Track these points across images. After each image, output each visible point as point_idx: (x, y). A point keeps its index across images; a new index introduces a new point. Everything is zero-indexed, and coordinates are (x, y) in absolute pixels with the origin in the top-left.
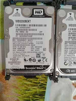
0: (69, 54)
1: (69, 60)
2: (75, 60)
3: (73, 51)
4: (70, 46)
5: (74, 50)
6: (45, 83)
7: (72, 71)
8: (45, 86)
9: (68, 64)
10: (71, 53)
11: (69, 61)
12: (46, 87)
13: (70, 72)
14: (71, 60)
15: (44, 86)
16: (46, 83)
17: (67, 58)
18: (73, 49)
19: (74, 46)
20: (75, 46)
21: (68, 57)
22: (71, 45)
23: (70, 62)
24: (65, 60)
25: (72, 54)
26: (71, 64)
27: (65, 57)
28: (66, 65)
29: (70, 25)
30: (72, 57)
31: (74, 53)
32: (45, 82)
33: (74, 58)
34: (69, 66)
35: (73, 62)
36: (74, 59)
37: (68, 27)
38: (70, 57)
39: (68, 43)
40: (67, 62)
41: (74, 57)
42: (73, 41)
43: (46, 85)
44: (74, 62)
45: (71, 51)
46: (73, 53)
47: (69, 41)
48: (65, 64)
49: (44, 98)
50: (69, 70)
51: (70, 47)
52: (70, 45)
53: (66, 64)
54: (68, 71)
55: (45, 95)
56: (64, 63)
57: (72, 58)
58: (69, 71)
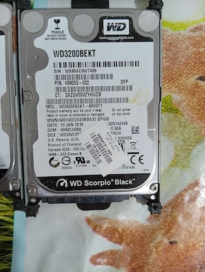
0: (61, 135)
1: (62, 152)
2: (78, 152)
3: (72, 127)
4: (62, 113)
5: (74, 125)
6: (8, 219)
7: (73, 183)
8: (10, 227)
9: (61, 163)
10: (68, 132)
11: (62, 154)
12: (13, 229)
13: (66, 186)
14: (67, 152)
15: (7, 227)
16: (12, 217)
17: (56, 148)
18: (70, 122)
19: (73, 113)
20: (75, 113)
21: (58, 143)
22: (66, 109)
23: (67, 159)
24: (53, 152)
25: (70, 135)
26: (68, 163)
27: (51, 143)
28: (56, 166)
29: (56, 54)
30: (71, 142)
31: (75, 132)
32: (8, 216)
33: (75, 147)
34: (63, 168)
35: (73, 158)
36: (75, 149)
37: (52, 59)
38: (64, 145)
39: (55, 105)
40: (58, 158)
41: (77, 142)
42: (69, 98)
43: (12, 224)
44: (77, 158)
45: (65, 127)
46: (71, 132)
47: (57, 98)
48: (51, 165)
49: (11, 261)
50: (65, 181)
51: (62, 115)
52: (63, 109)
53: (54, 163)
54: (62, 184)
55: (11, 252)
56: (50, 161)
57: (71, 147)
58: (64, 184)
